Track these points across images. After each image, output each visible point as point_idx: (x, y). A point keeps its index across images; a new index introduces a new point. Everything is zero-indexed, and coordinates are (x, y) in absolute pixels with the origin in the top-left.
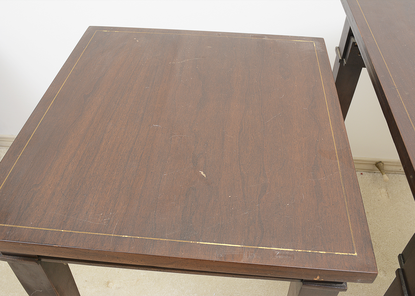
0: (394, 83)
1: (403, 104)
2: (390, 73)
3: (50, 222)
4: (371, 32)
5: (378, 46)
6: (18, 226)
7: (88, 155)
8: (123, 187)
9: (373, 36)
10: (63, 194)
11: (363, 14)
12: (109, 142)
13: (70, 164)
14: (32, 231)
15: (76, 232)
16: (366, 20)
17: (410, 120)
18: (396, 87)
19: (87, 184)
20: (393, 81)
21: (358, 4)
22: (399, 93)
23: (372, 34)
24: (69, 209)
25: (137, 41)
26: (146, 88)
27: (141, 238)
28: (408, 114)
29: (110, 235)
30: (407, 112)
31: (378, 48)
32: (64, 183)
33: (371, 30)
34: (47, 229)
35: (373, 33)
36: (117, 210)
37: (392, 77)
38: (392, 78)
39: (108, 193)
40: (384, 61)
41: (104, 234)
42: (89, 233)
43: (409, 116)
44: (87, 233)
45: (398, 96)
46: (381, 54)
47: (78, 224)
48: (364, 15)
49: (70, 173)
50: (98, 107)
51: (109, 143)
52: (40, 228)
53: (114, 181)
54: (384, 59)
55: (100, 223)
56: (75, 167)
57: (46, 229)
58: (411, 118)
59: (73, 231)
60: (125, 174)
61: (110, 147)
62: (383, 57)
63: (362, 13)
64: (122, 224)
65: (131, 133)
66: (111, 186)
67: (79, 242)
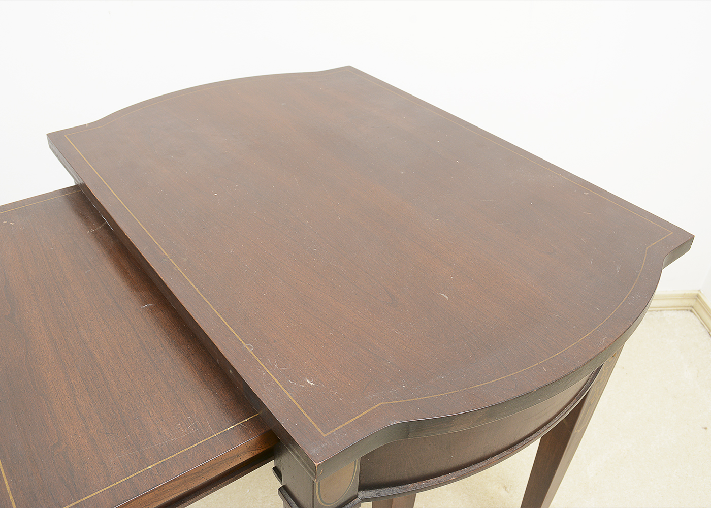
0: (164, 251)
1: (186, 277)
2: (154, 240)
3: (122, 469)
4: (109, 188)
5: (125, 207)
6: (84, 499)
7: (92, 378)
8: (175, 386)
9: (115, 194)
10: (106, 434)
11: (90, 165)
12: (102, 351)
13: (78, 399)
14: (110, 492)
15: (168, 458)
16: (97, 173)
17: (201, 295)
18: (169, 257)
19: (125, 407)
20: (162, 249)
21: (78, 151)
22: (174, 264)
23: (112, 191)
24: (132, 443)
25: (11, 223)
26: (86, 272)
27: (249, 419)
28: (195, 288)
29: (212, 437)
30: (194, 286)
31: (127, 208)
32: (93, 422)
33: (108, 186)
34: (128, 478)
35: (112, 189)
36: (193, 410)
37: (158, 244)
38: (159, 246)
39: (164, 401)
40: (141, 225)
41: (204, 441)
42: (186, 450)
43: (197, 290)
44: (183, 451)
45: (175, 268)
46: (134, 217)
47: (162, 449)
48: (91, 167)
49: (89, 409)
50: (42, 322)
51: (105, 353)
52: (118, 483)
53: (157, 386)
54: (139, 222)
55: (186, 433)
56: (88, 399)
57: (126, 479)
58: (201, 292)
59: (163, 460)
60: (163, 372)
61: (111, 355)
62: (137, 220)
63: (88, 163)
64: (214, 419)
65: (122, 329)
66: (159, 392)
67: (184, 465)
